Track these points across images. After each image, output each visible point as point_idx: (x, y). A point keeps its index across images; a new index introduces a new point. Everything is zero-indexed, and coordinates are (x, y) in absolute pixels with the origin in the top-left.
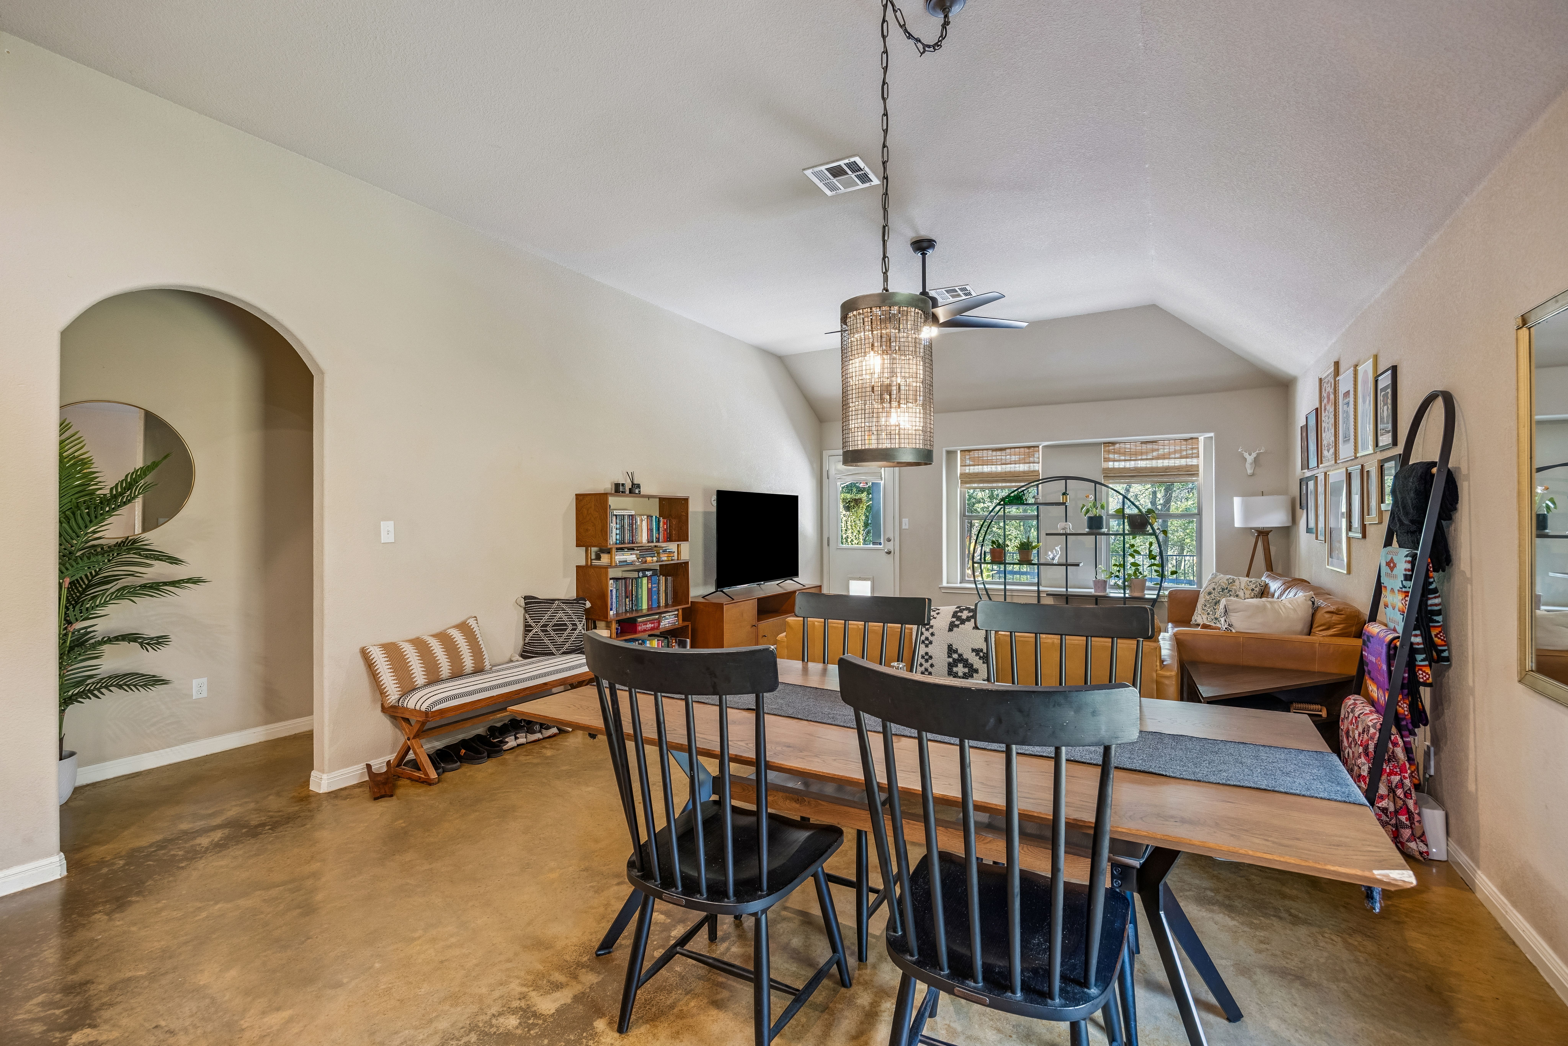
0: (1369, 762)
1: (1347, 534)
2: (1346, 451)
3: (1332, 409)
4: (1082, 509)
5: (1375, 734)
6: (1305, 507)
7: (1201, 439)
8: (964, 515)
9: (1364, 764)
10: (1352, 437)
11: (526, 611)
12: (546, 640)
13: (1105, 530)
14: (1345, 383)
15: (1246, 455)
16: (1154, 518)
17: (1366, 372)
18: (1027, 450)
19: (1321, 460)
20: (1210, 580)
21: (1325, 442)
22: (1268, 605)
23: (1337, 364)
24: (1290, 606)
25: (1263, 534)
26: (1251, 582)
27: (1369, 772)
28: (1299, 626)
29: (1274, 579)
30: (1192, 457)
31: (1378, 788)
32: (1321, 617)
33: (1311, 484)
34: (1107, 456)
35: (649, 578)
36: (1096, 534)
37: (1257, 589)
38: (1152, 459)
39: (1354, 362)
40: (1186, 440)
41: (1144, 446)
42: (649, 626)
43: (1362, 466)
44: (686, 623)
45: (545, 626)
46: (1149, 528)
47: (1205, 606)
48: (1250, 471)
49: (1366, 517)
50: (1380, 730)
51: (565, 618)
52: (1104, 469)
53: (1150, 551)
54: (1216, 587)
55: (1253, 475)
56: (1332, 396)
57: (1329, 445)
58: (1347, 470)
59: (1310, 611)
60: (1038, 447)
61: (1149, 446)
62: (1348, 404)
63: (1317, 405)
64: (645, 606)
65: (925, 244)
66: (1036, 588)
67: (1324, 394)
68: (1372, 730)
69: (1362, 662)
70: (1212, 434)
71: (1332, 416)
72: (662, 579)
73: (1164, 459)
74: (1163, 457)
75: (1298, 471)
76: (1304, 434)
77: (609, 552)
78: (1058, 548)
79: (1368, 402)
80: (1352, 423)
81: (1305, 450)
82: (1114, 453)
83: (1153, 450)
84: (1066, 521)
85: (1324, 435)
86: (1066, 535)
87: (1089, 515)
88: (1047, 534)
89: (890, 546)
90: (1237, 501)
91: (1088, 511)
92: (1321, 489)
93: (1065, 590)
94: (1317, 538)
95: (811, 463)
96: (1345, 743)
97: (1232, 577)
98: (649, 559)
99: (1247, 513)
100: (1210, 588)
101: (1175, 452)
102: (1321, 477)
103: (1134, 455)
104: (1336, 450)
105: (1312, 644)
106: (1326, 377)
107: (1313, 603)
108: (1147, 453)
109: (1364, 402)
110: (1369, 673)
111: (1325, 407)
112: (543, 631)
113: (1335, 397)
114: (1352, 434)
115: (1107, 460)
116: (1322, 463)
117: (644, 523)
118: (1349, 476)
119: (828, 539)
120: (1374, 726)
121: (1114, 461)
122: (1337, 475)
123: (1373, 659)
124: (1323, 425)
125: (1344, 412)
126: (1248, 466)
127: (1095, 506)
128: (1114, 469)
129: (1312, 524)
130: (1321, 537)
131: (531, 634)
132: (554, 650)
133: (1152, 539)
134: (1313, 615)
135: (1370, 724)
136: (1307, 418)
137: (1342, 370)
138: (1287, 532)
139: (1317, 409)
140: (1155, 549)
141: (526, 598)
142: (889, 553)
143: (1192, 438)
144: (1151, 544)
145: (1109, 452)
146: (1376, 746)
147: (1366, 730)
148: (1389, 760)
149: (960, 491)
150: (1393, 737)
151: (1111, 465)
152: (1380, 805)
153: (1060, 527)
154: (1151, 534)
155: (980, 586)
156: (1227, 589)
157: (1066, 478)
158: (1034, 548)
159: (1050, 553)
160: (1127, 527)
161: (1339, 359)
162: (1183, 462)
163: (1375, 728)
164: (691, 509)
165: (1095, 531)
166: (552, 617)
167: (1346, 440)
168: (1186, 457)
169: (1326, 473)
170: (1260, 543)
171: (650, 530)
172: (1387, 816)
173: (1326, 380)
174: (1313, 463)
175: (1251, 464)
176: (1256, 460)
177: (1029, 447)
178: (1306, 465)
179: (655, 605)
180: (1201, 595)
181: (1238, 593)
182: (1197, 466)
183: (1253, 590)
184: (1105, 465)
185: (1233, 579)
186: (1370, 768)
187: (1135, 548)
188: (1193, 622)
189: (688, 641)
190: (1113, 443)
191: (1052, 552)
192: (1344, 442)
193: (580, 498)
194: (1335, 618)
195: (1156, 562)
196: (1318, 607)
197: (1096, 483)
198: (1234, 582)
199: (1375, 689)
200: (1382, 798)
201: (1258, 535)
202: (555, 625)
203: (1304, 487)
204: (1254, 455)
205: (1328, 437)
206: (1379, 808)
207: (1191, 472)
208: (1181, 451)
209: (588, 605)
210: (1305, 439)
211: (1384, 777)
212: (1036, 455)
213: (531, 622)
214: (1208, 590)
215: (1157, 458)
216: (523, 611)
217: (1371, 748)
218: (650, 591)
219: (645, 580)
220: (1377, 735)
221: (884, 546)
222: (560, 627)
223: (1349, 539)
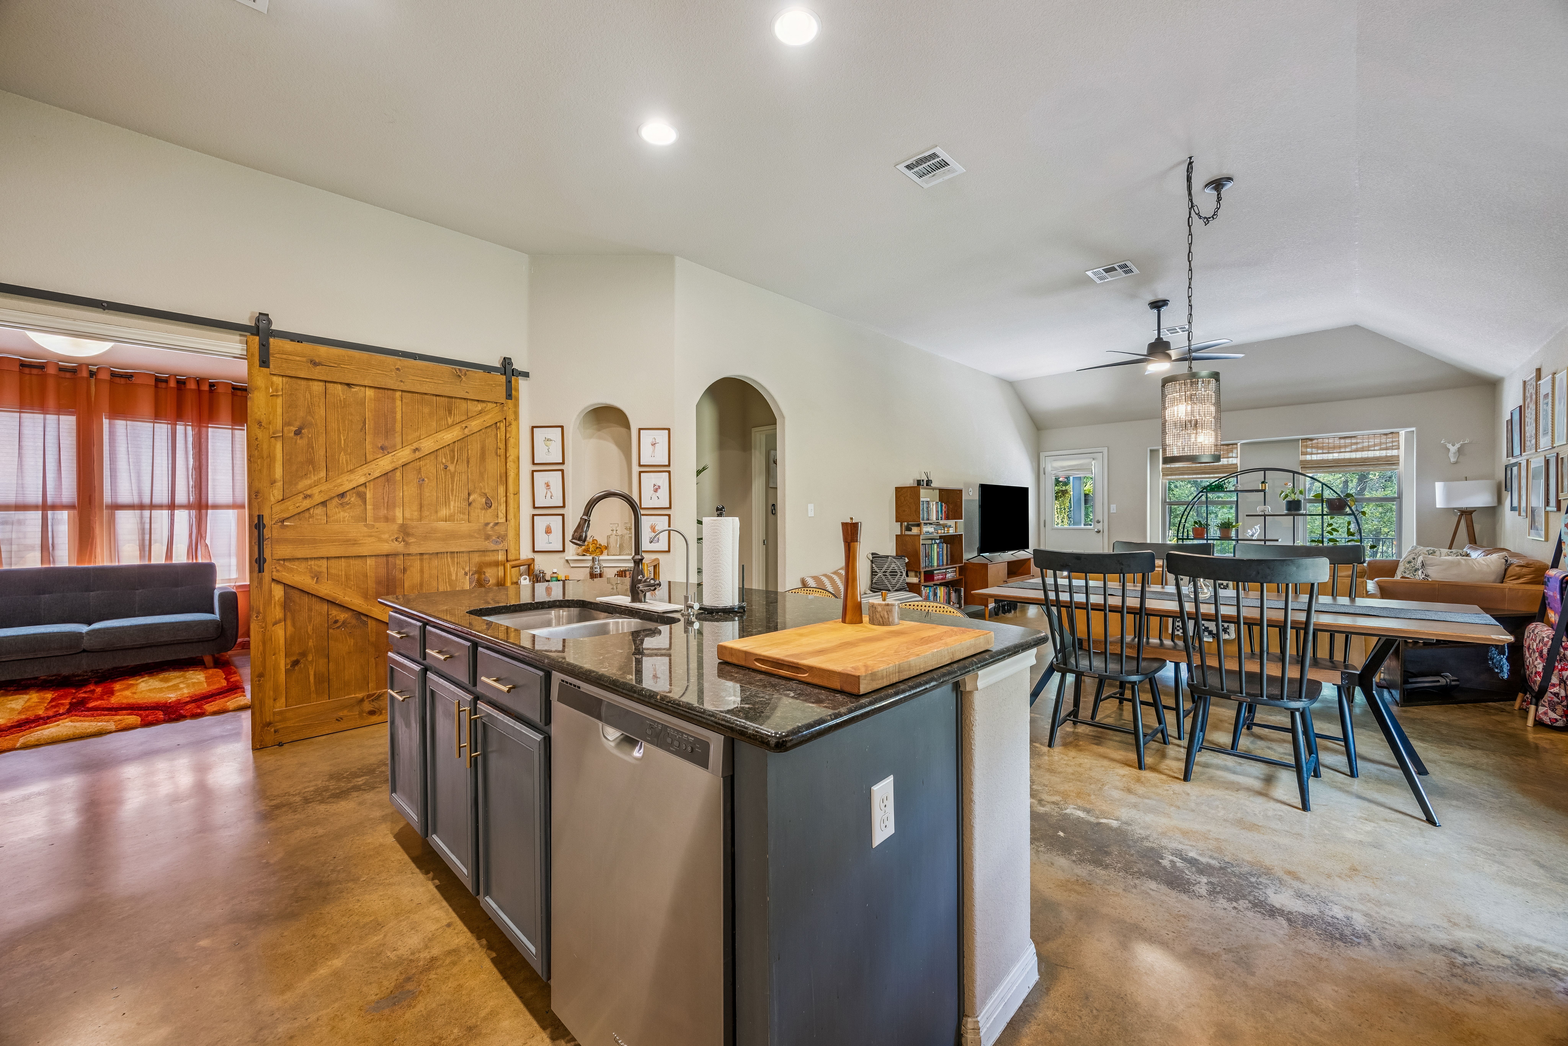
0: (1543, 662)
1: (1545, 509)
2: (1544, 442)
3: (1534, 407)
4: (1281, 494)
5: (1548, 641)
6: (1510, 489)
7: (1402, 433)
8: (1165, 501)
9: (1539, 663)
10: (1550, 431)
11: (872, 562)
12: (886, 581)
13: (1302, 512)
14: (1545, 386)
15: (1450, 446)
16: (1353, 501)
17: (1561, 379)
18: (1226, 447)
19: (1524, 449)
20: (1410, 552)
21: (1528, 434)
22: (1463, 562)
23: (1539, 371)
24: (1483, 562)
25: (1466, 514)
27: (1543, 669)
28: (1493, 578)
29: (1476, 549)
30: (1392, 449)
31: (1551, 679)
32: (1513, 570)
33: (1515, 469)
34: (1304, 450)
35: (938, 544)
36: (1294, 515)
38: (1351, 452)
39: (1553, 370)
40: (1386, 434)
41: (1342, 441)
42: (941, 577)
43: (1557, 454)
44: (961, 577)
45: (885, 572)
46: (1348, 509)
48: (1453, 460)
49: (1560, 494)
50: (1552, 639)
51: (896, 568)
52: (1301, 461)
53: (1349, 529)
54: (1416, 557)
55: (1456, 463)
56: (1534, 397)
57: (1531, 436)
58: (1545, 457)
59: (1503, 567)
60: (1236, 444)
61: (1348, 441)
62: (1547, 404)
63: (1521, 403)
64: (935, 564)
65: (1160, 304)
67: (1528, 395)
68: (1546, 639)
69: (1544, 597)
70: (1414, 429)
71: (1534, 413)
72: (945, 545)
73: (1363, 451)
74: (1362, 450)
75: (1504, 460)
76: (1510, 427)
77: (919, 525)
78: (1257, 527)
79: (1562, 404)
80: (1550, 420)
81: (1511, 441)
82: (1312, 447)
83: (1352, 444)
84: (1265, 505)
85: (1527, 428)
86: (1265, 516)
87: (1287, 499)
88: (1247, 516)
89: (1099, 527)
90: (1439, 487)
91: (1286, 496)
92: (1523, 473)
94: (1520, 515)
95: (1032, 462)
96: (1527, 655)
97: (1432, 549)
98: (939, 531)
99: (1448, 495)
100: (1410, 558)
101: (1375, 445)
102: (1524, 463)
103: (1331, 449)
104: (1536, 441)
105: (1503, 589)
106: (1529, 381)
107: (1507, 561)
108: (1345, 447)
109: (1560, 403)
110: (1549, 603)
111: (1528, 404)
112: (884, 575)
113: (1536, 398)
114: (1550, 428)
115: (1306, 454)
116: (1525, 452)
117: (934, 506)
118: (1547, 462)
119: (1045, 521)
120: (1548, 637)
121: (1312, 454)
122: (1538, 462)
123: (1551, 593)
124: (1527, 420)
125: (1544, 410)
126: (1451, 455)
127: (1293, 492)
128: (1312, 461)
129: (1515, 504)
130: (1523, 514)
131: (877, 577)
132: (890, 588)
133: (1352, 518)
134: (1506, 570)
135: (1545, 636)
136: (1512, 414)
137: (1543, 375)
138: (1492, 512)
139: (1521, 407)
140: (1353, 528)
141: (873, 554)
142: (1098, 532)
143: (1392, 433)
144: (1349, 523)
145: (1307, 447)
146: (1549, 650)
147: (1542, 640)
148: (1561, 660)
149: (1162, 482)
150: (1563, 644)
151: (1308, 457)
152: (1552, 691)
153: (1259, 509)
154: (1349, 515)
157: (1265, 470)
158: (1233, 527)
159: (1249, 531)
160: (1326, 510)
161: (1541, 365)
162: (1383, 453)
163: (1548, 638)
164: (964, 497)
165: (1293, 512)
166: (888, 567)
167: (1545, 434)
168: (1387, 449)
169: (1527, 461)
170: (1463, 522)
171: (937, 512)
172: (1559, 699)
173: (1529, 383)
174: (1517, 451)
175: (1455, 453)
176: (1460, 450)
177: (1228, 445)
178: (1510, 453)
179: (941, 564)
180: (1401, 564)
182: (1398, 456)
184: (1302, 458)
185: (1433, 550)
186: (1544, 666)
187: (1333, 527)
189: (963, 589)
190: (1311, 440)
191: (1251, 530)
192: (1544, 434)
193: (898, 490)
194: (1525, 570)
195: (1355, 538)
196: (1511, 564)
197: (1294, 473)
198: (1435, 552)
199: (1553, 615)
200: (1554, 685)
201: (1462, 515)
202: (891, 572)
203: (1509, 472)
204: (1458, 446)
205: (1530, 430)
206: (1551, 692)
207: (1392, 462)
208: (1381, 444)
209: (907, 560)
210: (1510, 431)
211: (1556, 672)
212: (1235, 451)
213: (876, 569)
214: (1407, 559)
215: (1356, 450)
216: (870, 563)
217: (1545, 651)
218: (938, 553)
219: (936, 546)
220: (1550, 643)
221: (1094, 527)
222: (894, 573)
223: (1547, 513)
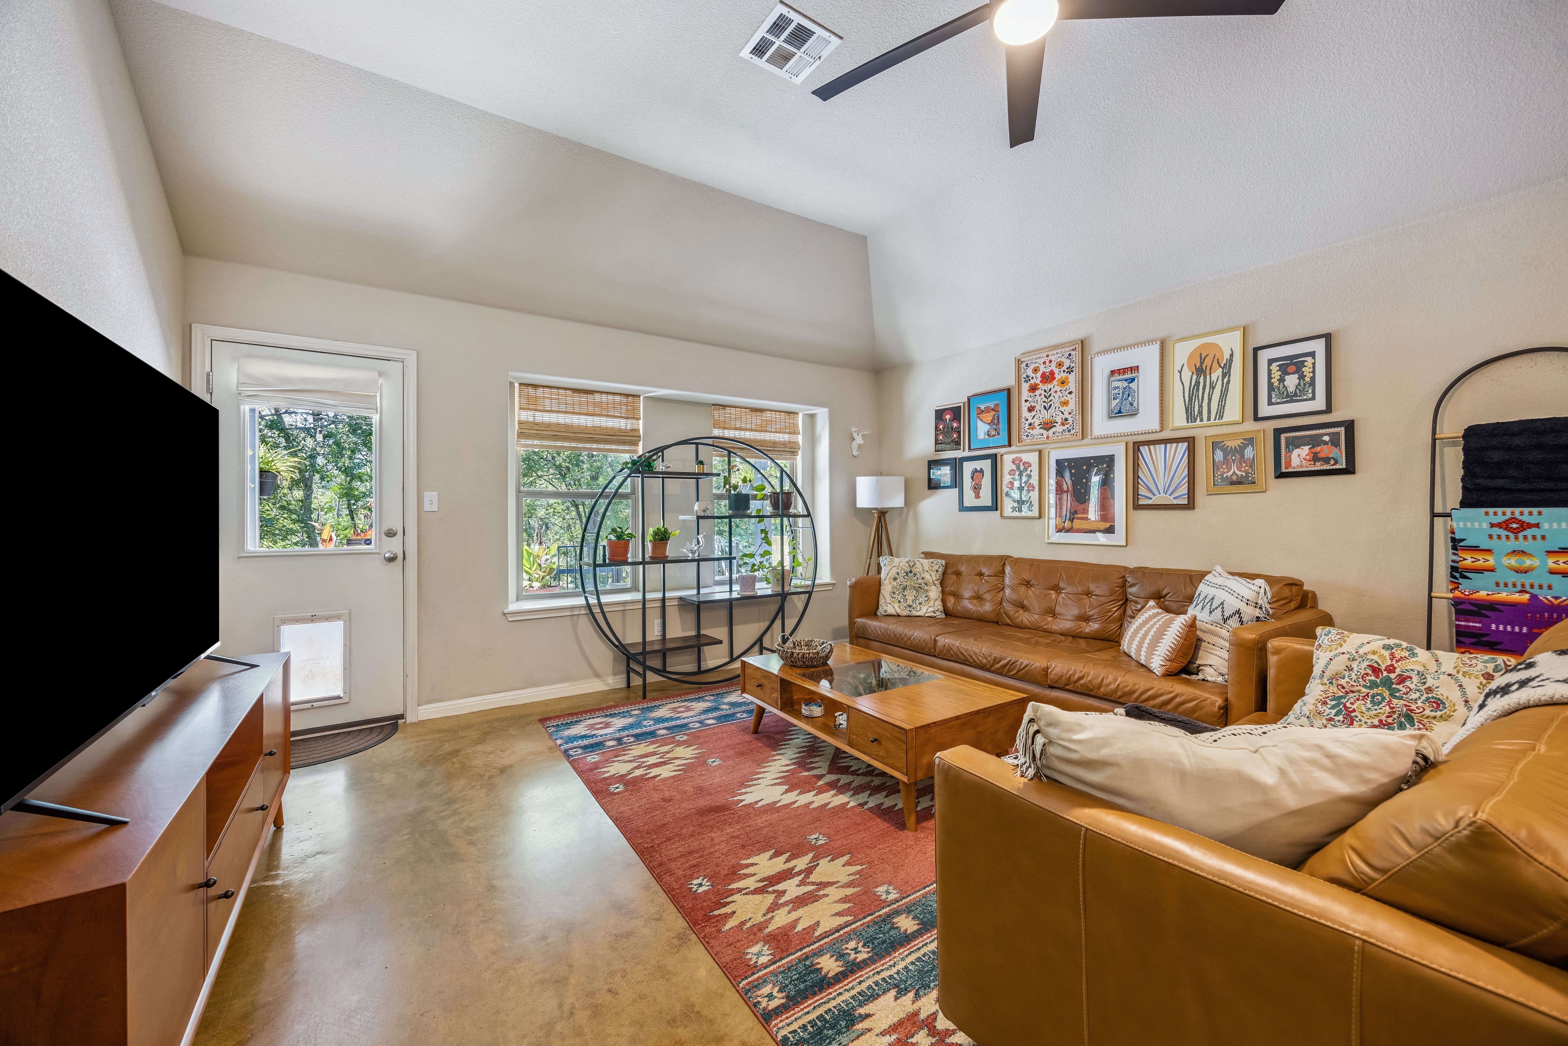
6: (949, 486)
7: (801, 414)
8: (520, 491)
19: (1019, 439)
21: (1032, 421)
23: (1082, 343)
25: (882, 514)
26: (932, 563)
34: (714, 421)
37: (940, 570)
47: (894, 593)
54: (899, 571)
57: (1048, 423)
60: (640, 396)
63: (1009, 386)
66: (638, 596)
67: (1032, 375)
71: (1063, 394)
76: (950, 416)
85: (1028, 414)
89: (394, 546)
93: (694, 592)
104: (1078, 427)
111: (1033, 386)
115: (716, 426)
116: (1020, 442)
121: (722, 428)
124: (1027, 404)
139: (1007, 390)
142: (392, 560)
149: (516, 450)
151: (720, 432)
155: (593, 600)
156: (911, 572)
162: (786, 437)
169: (1038, 451)
181: (923, 575)
182: (798, 443)
183: (937, 571)
188: (881, 611)
190: (721, 406)
201: (879, 516)
203: (945, 468)
205: (1044, 416)
207: (794, 449)
221: (380, 547)
